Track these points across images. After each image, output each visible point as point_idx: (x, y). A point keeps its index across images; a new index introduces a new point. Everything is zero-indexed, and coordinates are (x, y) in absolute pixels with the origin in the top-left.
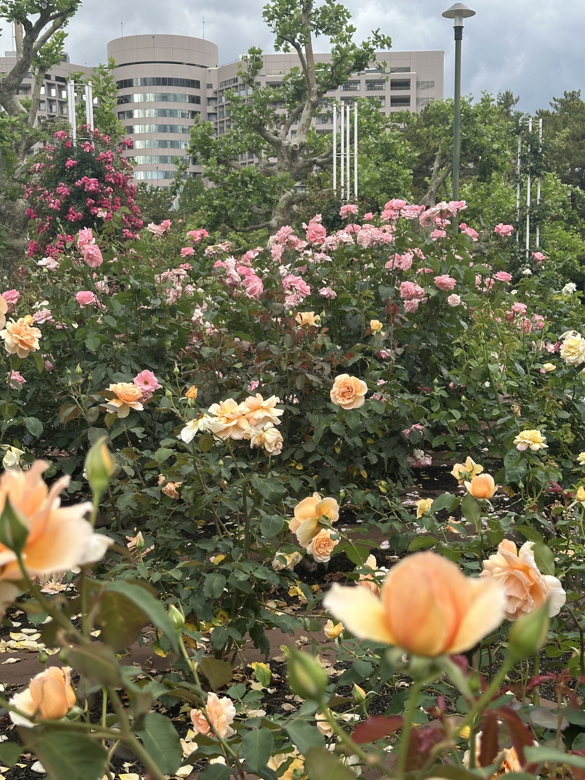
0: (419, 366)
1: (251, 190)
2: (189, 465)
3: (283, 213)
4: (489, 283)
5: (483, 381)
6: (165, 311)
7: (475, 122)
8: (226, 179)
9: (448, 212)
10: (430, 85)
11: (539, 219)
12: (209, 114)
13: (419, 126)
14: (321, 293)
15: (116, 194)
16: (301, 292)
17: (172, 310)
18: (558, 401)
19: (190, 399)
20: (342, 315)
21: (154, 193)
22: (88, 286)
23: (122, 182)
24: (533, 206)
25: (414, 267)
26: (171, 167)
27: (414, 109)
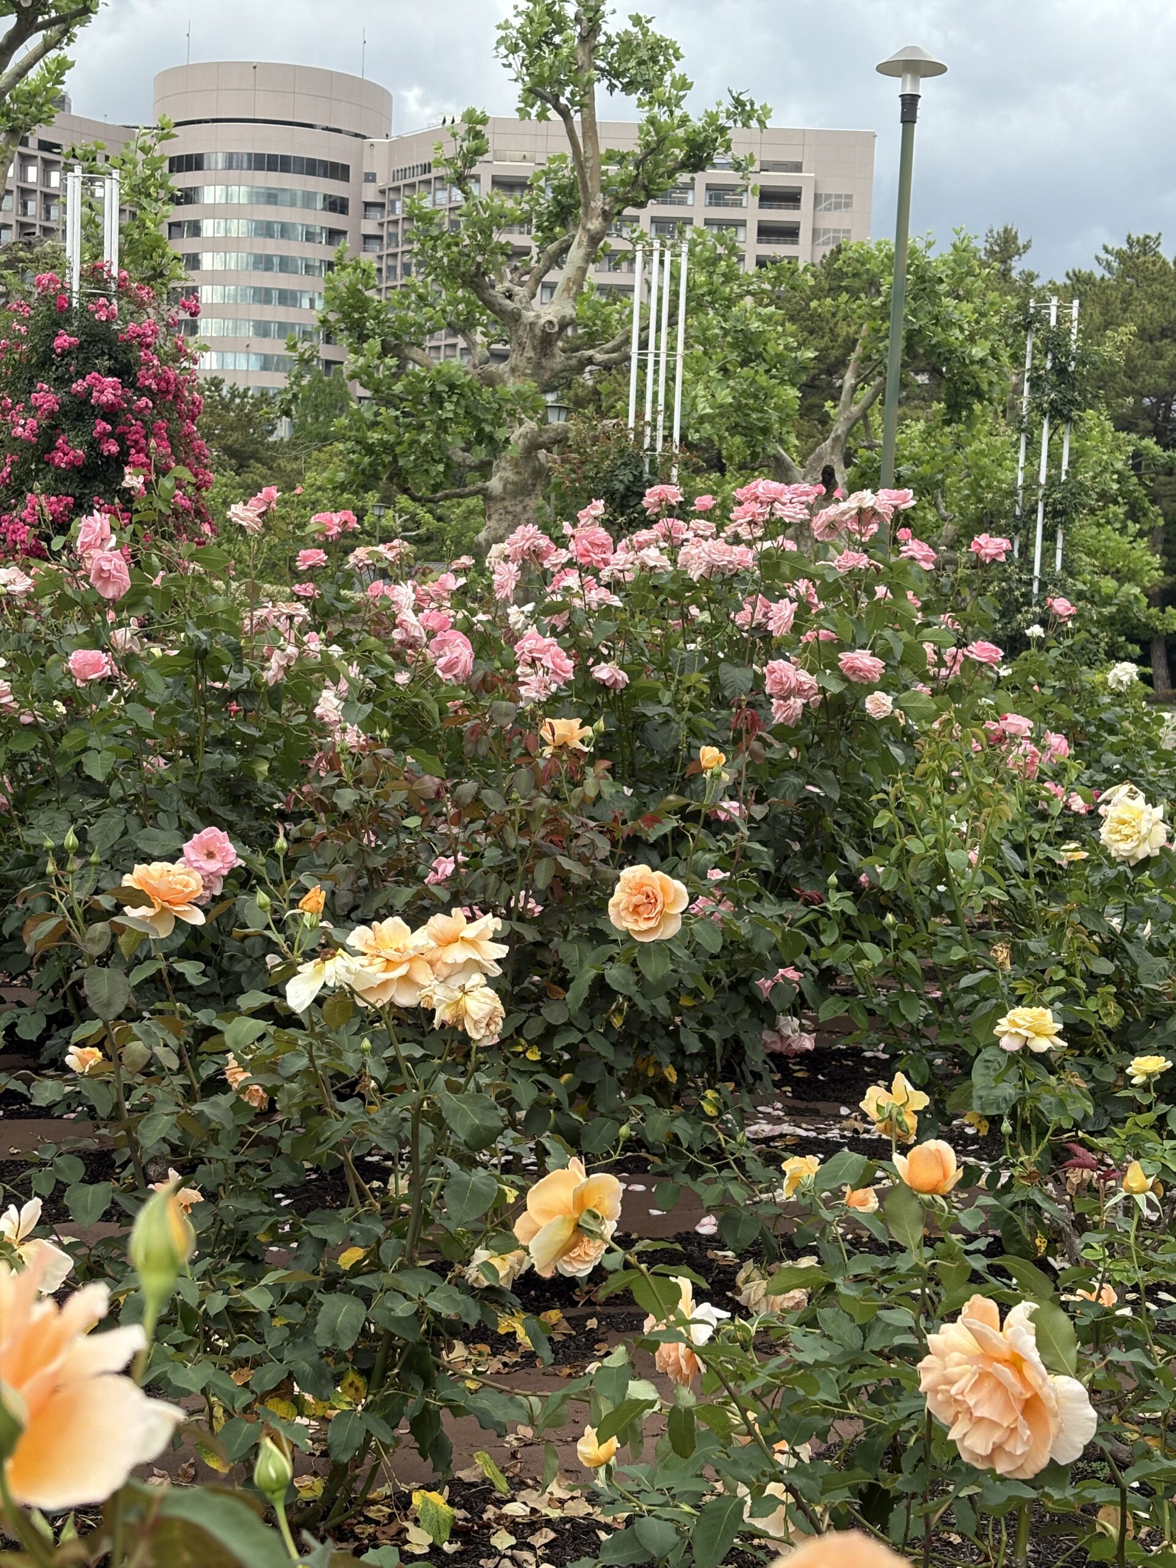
0: (800, 840)
1: (451, 415)
2: (299, 1055)
3: (516, 465)
4: (955, 657)
5: (932, 883)
6: (258, 694)
7: (937, 295)
8: (398, 388)
9: (875, 513)
10: (843, 202)
11: (1063, 513)
12: (367, 238)
13: (817, 293)
14: (596, 675)
15: (159, 413)
16: (555, 672)
17: (274, 695)
18: (1091, 934)
19: (308, 914)
20: (639, 723)
21: (238, 401)
22: (96, 640)
23: (172, 388)
24: (1053, 485)
25: (797, 629)
26: (277, 347)
27: (804, 252)
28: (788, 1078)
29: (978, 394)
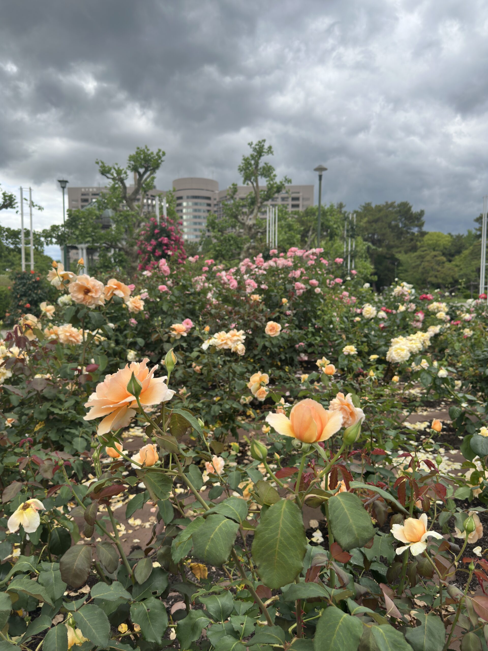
0: (303, 318)
1: (232, 243)
2: (206, 359)
3: (246, 253)
4: (333, 283)
5: (330, 325)
6: (196, 294)
7: (327, 215)
8: (222, 239)
9: (316, 253)
10: (308, 199)
11: (354, 256)
12: (215, 211)
13: (303, 216)
14: (262, 287)
15: (176, 244)
16: (253, 286)
18: (361, 333)
19: (206, 331)
20: (270, 297)
21: (191, 244)
22: (164, 283)
23: (178, 239)
24: (352, 251)
25: (301, 277)
26: (199, 233)
27: (301, 209)
29: (336, 234)
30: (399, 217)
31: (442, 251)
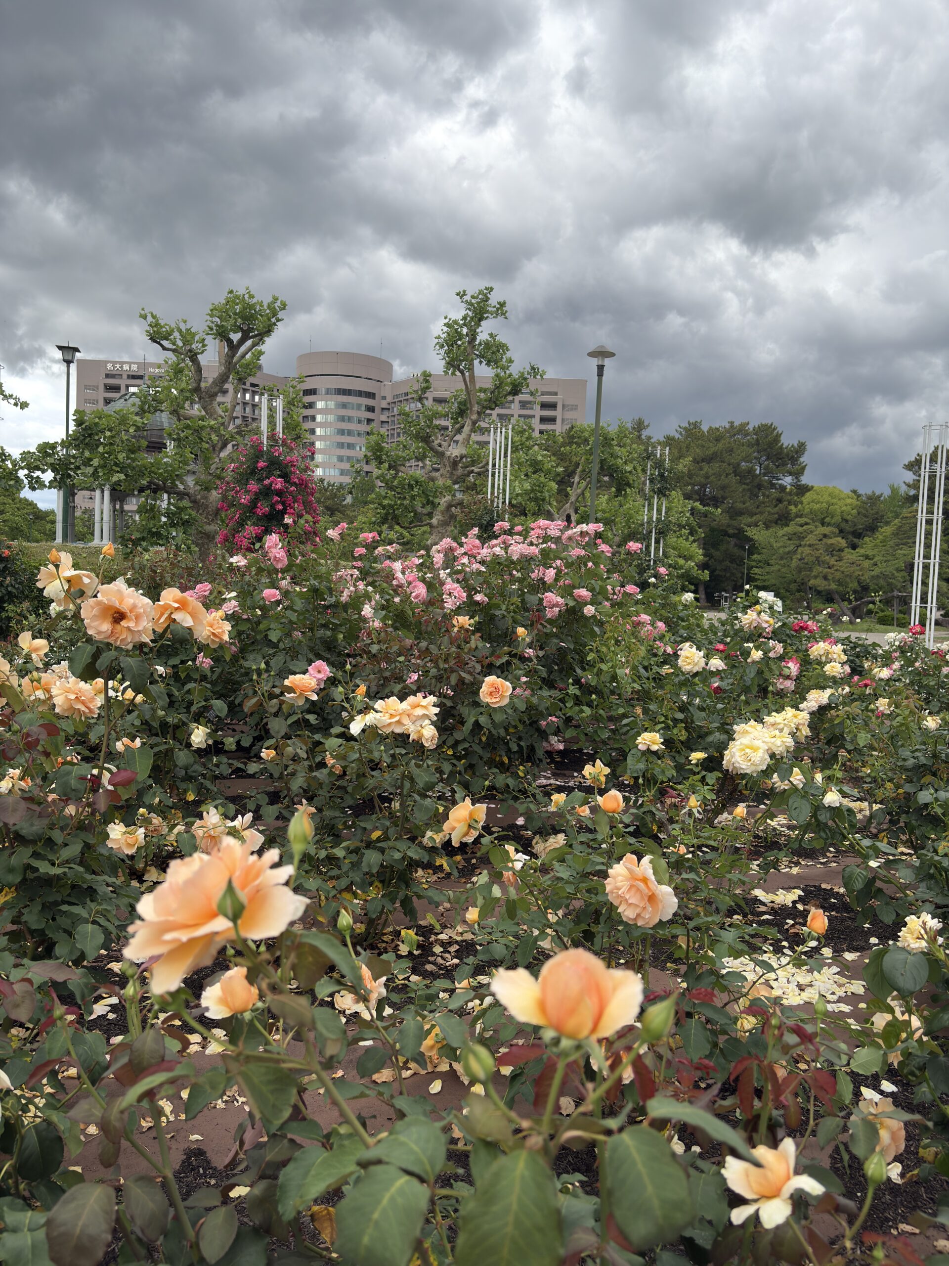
0: (558, 665)
1: (416, 493)
2: (355, 752)
3: (443, 514)
4: (620, 591)
5: (611, 682)
6: (339, 606)
7: (612, 445)
8: (395, 483)
9: (587, 533)
10: (574, 408)
11: (663, 533)
12: (382, 422)
13: (564, 445)
14: (475, 599)
15: (299, 493)
16: (459, 598)
17: (345, 607)
18: (675, 703)
19: (359, 696)
20: (492, 618)
21: (331, 488)
22: (274, 585)
23: (304, 483)
24: (659, 521)
25: (556, 580)
26: (346, 466)
27: (559, 428)
28: (553, 761)
29: (629, 485)
30: (755, 454)
31: (838, 526)
